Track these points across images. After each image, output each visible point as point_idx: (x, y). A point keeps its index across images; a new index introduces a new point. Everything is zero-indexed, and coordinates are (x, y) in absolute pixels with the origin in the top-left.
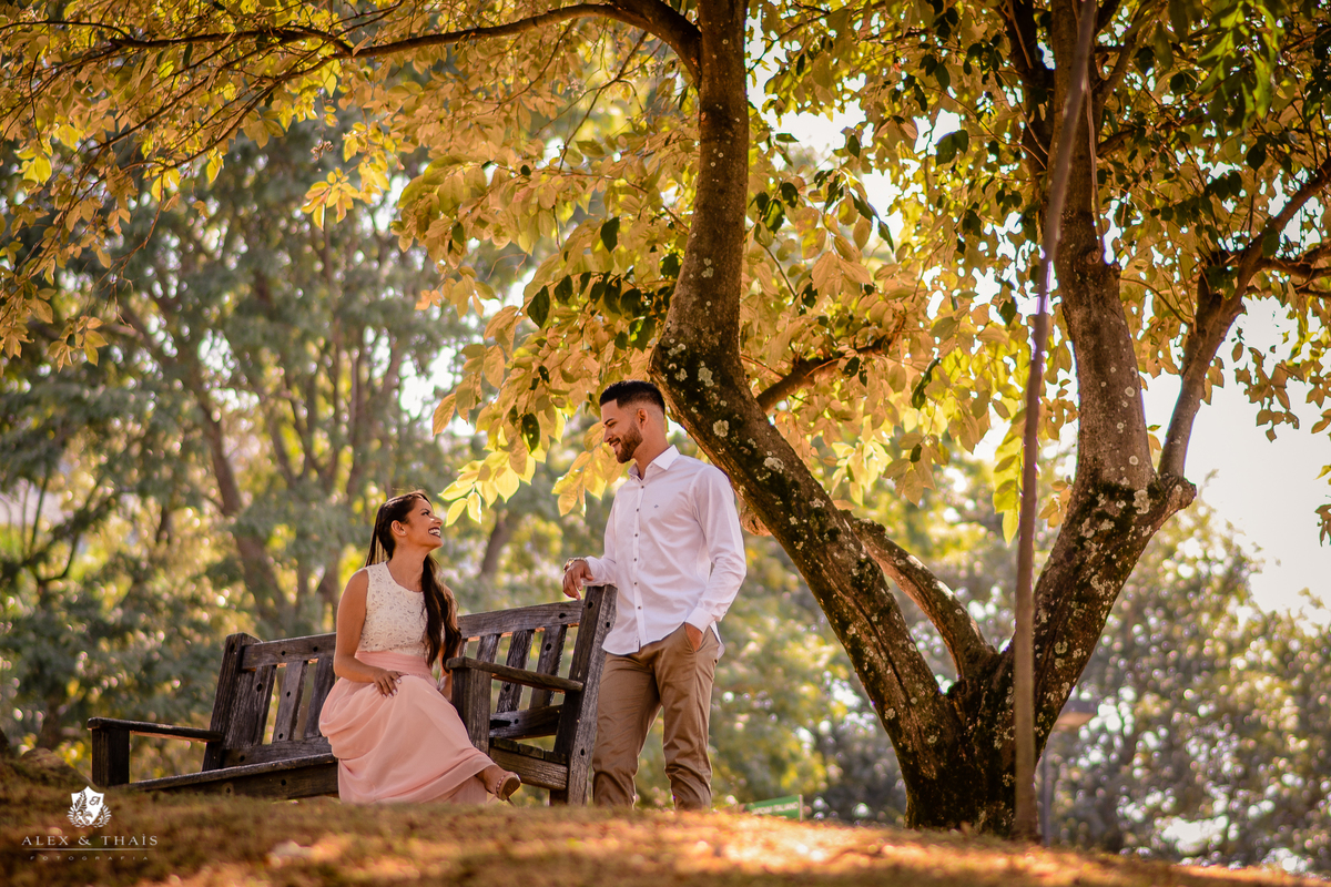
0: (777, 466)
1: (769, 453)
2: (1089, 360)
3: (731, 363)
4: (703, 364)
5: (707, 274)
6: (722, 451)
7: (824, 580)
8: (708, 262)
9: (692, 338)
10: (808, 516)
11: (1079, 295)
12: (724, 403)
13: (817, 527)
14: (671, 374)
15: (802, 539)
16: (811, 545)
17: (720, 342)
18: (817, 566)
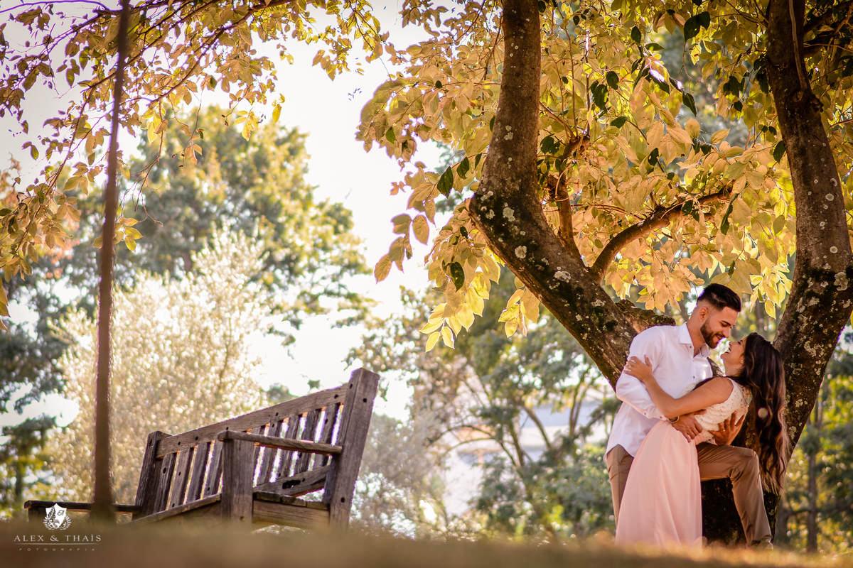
0: (565, 277)
1: (559, 268)
2: (800, 176)
3: (530, 202)
4: (506, 205)
5: (509, 137)
6: (522, 269)
7: (605, 361)
8: (508, 128)
9: (498, 185)
10: (590, 313)
11: (791, 127)
12: (523, 233)
13: (597, 321)
14: (483, 214)
15: (586, 331)
16: (594, 335)
17: (520, 187)
18: (599, 351)
